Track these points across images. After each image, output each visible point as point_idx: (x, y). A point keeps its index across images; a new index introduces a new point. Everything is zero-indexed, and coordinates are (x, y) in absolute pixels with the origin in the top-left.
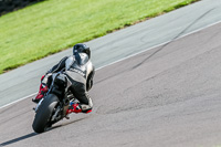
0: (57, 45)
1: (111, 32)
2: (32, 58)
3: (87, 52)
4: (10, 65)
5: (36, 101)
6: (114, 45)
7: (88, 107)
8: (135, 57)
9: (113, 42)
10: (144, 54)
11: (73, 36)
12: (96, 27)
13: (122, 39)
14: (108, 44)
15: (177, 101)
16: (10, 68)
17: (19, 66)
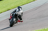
0: (19, 5)
1: (30, 2)
2: (13, 8)
3: (21, 8)
4: (8, 9)
5: (10, 19)
6: (31, 5)
7: (22, 21)
8: (35, 8)
9: (31, 4)
10: (38, 7)
11: (22, 3)
12: (27, 1)
13: (33, 4)
14: (30, 5)
15: (45, 17)
16: (8, 10)
17: (10, 9)
